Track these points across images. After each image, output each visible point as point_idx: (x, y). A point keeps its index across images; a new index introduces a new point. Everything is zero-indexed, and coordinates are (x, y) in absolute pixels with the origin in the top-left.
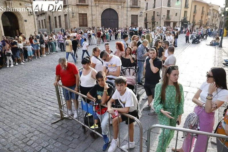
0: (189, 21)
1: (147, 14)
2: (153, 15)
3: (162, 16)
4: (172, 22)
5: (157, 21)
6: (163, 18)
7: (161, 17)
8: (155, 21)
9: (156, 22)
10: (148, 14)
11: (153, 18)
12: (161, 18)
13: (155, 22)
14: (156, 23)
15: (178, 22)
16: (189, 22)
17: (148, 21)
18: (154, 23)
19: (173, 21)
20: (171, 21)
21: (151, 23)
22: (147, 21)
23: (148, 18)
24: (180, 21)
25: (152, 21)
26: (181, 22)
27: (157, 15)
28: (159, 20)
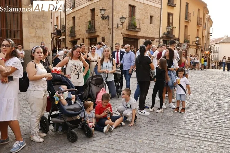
0: (178, 37)
1: (74, 18)
2: (90, 19)
3: (117, 21)
4: (143, 37)
5: (101, 35)
6: (120, 23)
7: (115, 22)
8: (97, 34)
9: (98, 36)
10: (76, 18)
11: (91, 28)
12: (115, 26)
13: (95, 38)
14: (99, 40)
15: (156, 40)
16: (178, 39)
17: (78, 36)
18: (94, 40)
19: (145, 35)
20: (139, 34)
21: (87, 41)
22: (75, 36)
23: (77, 29)
24: (161, 37)
25: (87, 35)
26: (161, 40)
27: (103, 18)
28: (106, 30)
